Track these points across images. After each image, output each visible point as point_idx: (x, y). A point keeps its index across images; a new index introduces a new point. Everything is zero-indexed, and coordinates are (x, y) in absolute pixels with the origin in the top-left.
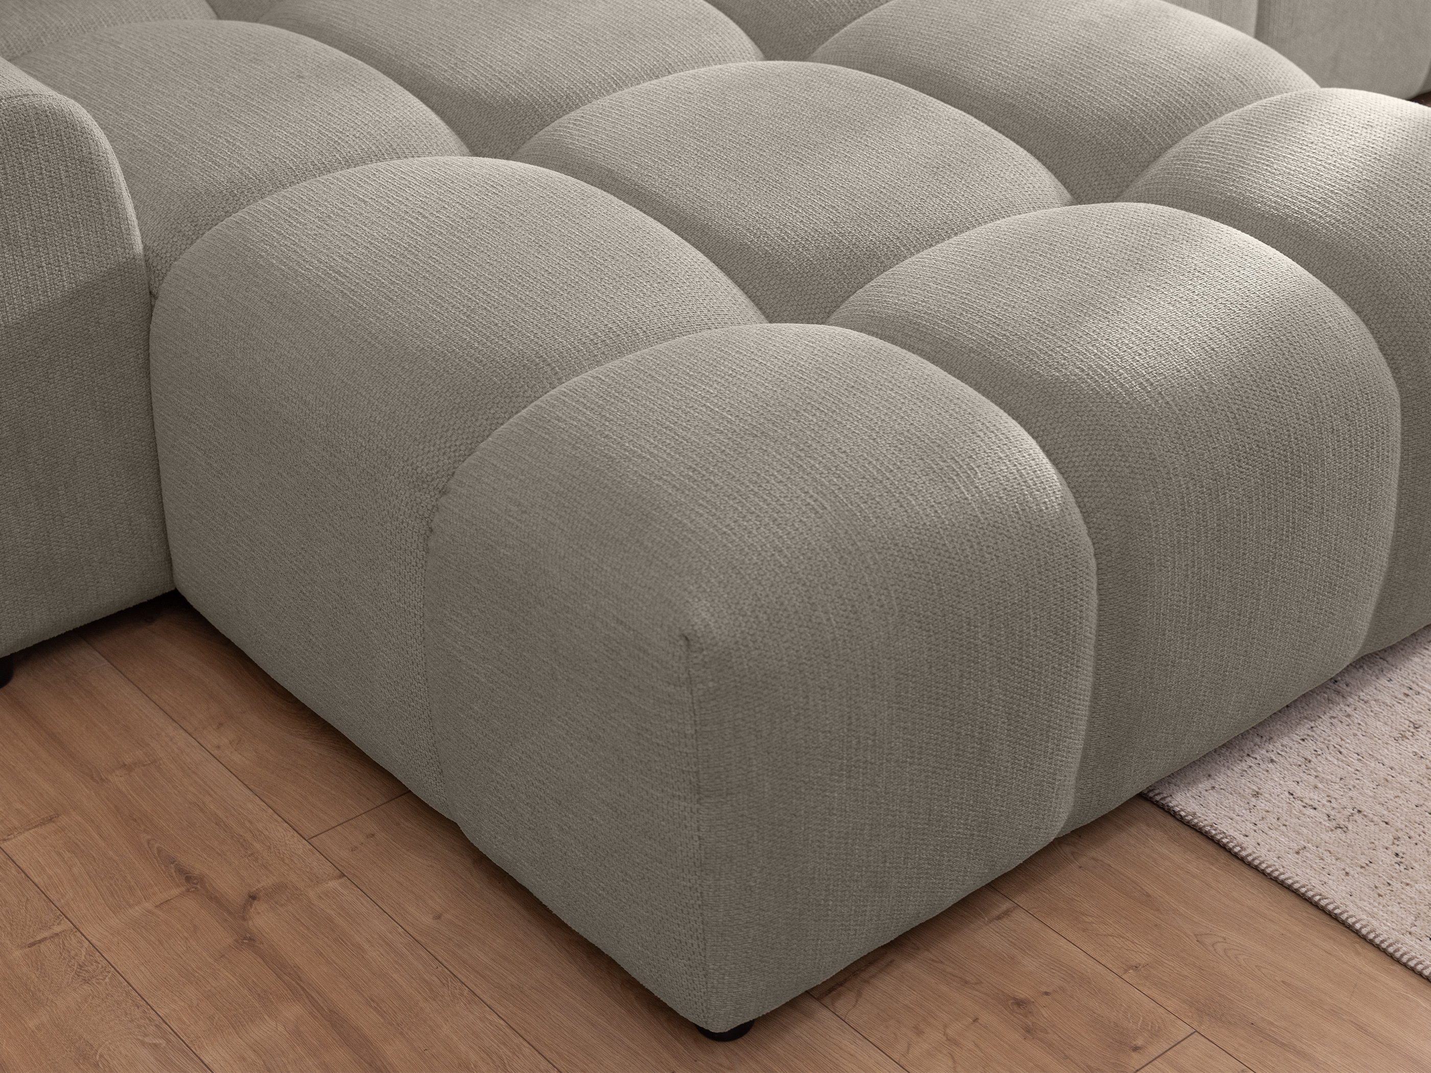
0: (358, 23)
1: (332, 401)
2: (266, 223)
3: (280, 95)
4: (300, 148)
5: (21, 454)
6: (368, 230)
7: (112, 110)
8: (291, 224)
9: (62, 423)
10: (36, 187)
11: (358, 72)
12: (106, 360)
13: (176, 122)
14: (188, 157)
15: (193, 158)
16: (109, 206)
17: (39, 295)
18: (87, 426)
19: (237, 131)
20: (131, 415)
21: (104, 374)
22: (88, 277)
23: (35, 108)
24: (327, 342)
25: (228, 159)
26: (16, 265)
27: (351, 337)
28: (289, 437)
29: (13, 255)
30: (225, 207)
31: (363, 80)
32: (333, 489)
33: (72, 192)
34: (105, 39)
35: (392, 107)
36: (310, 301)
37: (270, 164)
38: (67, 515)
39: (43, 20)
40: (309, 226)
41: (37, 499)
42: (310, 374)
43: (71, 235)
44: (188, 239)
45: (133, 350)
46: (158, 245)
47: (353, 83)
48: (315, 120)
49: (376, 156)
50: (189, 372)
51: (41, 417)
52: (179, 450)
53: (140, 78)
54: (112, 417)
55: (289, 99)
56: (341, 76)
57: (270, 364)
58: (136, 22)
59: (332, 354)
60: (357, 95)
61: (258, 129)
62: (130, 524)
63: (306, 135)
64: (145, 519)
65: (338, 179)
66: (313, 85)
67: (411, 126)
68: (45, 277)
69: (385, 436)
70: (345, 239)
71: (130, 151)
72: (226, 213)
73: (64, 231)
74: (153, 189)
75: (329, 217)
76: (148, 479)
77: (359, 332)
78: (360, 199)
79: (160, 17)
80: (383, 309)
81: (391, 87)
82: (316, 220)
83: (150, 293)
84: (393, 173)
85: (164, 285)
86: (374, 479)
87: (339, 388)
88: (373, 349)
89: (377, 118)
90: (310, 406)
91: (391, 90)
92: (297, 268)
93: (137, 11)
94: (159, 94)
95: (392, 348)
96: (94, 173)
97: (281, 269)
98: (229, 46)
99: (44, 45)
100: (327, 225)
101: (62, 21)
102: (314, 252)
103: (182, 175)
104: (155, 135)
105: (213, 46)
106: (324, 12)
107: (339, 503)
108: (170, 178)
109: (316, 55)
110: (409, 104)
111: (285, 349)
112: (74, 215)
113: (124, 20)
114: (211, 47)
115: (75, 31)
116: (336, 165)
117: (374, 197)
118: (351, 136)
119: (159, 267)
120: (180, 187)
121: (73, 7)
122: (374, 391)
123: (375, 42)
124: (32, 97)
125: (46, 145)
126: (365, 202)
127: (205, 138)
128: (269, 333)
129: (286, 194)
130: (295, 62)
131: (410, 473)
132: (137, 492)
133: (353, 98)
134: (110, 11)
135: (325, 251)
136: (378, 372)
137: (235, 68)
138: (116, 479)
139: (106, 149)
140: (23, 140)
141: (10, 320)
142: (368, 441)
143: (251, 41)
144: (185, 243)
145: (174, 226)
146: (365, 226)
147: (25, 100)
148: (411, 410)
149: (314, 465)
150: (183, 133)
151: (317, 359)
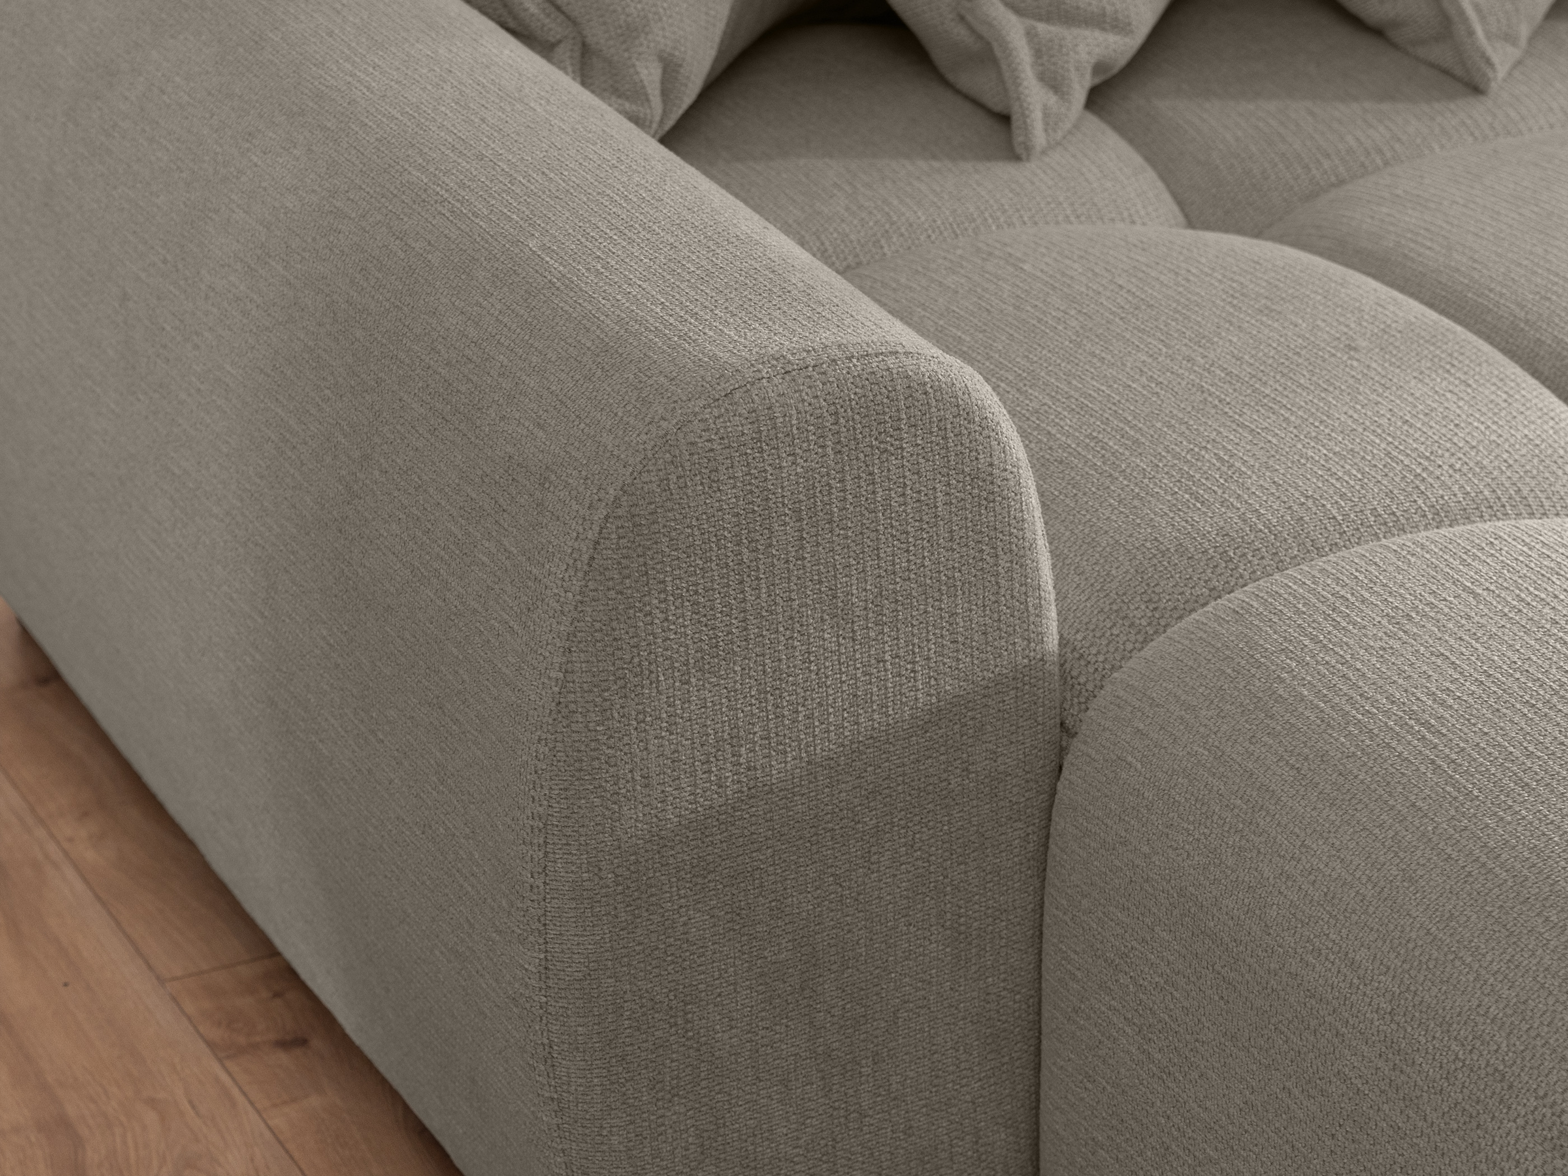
0: (1455, 255)
1: (1406, 966)
2: (1290, 618)
3: (1314, 379)
4: (1352, 483)
5: (807, 993)
6: (1482, 650)
7: (1009, 383)
8: (1336, 625)
9: (883, 946)
10: (891, 518)
11: (1457, 347)
12: (972, 838)
13: (1126, 415)
14: (1146, 481)
15: (1155, 484)
16: (1012, 562)
17: (873, 711)
18: (925, 955)
19: (1237, 441)
20: (1003, 942)
21: (966, 864)
22: (960, 687)
23: (908, 377)
24: (1401, 854)
25: (1219, 492)
26: (840, 654)
27: (1449, 850)
28: (1313, 1023)
29: (838, 636)
30: (1210, 580)
31: (1467, 362)
32: (1391, 1133)
33: (951, 532)
34: (997, 253)
35: (1520, 418)
36: (1371, 773)
37: (1295, 507)
38: (871, 1113)
39: (887, 209)
40: (1372, 631)
41: (823, 1078)
42: (1366, 912)
43: (941, 609)
44: (1139, 633)
45: (1019, 825)
46: (1084, 638)
47: (1448, 367)
48: (1379, 431)
49: (1491, 507)
50: (1127, 880)
51: (849, 931)
52: (1089, 1018)
53: (1060, 328)
54: (970, 944)
55: (1331, 389)
56: (1426, 352)
57: (1290, 884)
58: (1047, 223)
59: (1411, 878)
60: (1456, 390)
61: (1274, 441)
62: (977, 1142)
63: (1363, 458)
64: (1003, 1136)
65: (1423, 547)
66: (1374, 365)
67: (1555, 457)
68: (887, 680)
69: (1504, 1045)
70: (1439, 662)
71: (1042, 460)
72: (1211, 590)
73: (930, 600)
74: (1081, 536)
75: (1410, 618)
76: (1017, 1063)
77: (1464, 842)
78: (1465, 589)
79: (1089, 217)
80: (1510, 802)
81: (1519, 380)
82: (1384, 622)
83: (1062, 724)
84: (1526, 544)
85: (1091, 713)
86: (1474, 1124)
87: (1420, 943)
88: (1490, 877)
89: (1493, 437)
90: (1361, 972)
91: (1518, 385)
92: (1348, 708)
93: (1049, 203)
94: (1095, 360)
95: (1527, 879)
96: (994, 501)
97: (1317, 707)
98: (1220, 281)
99: (885, 254)
100: (1405, 632)
101: (920, 214)
102: (1381, 682)
103: (1135, 514)
104: (1087, 436)
105: (1191, 278)
106: (1391, 228)
107: (1400, 1159)
108: (1114, 517)
109: (1380, 309)
110: (1552, 414)
111: (1320, 859)
112: (950, 574)
113: (1026, 219)
114: (1188, 280)
115: (941, 233)
116: (1416, 518)
117: (1492, 588)
118: (1446, 467)
119: (1082, 680)
120: (1131, 536)
121: (938, 189)
122: (1489, 958)
123: (1487, 292)
124: (903, 358)
125: (918, 445)
126: (1476, 596)
127: (1178, 450)
128: (1291, 825)
129: (1326, 566)
130: (1342, 319)
131: (1547, 1122)
132: (995, 1084)
133: (1449, 395)
134: (1003, 201)
135: (1401, 681)
136: (1497, 921)
137: (1231, 323)
138: (963, 1057)
139: (1018, 459)
140: (880, 433)
141: (818, 751)
142: (1471, 1052)
143: (1260, 275)
144: (1133, 639)
145: (1115, 607)
146: (1477, 640)
147: (891, 361)
148: (1557, 1001)
149: (1358, 1082)
150: (1138, 436)
151: (1382, 883)
